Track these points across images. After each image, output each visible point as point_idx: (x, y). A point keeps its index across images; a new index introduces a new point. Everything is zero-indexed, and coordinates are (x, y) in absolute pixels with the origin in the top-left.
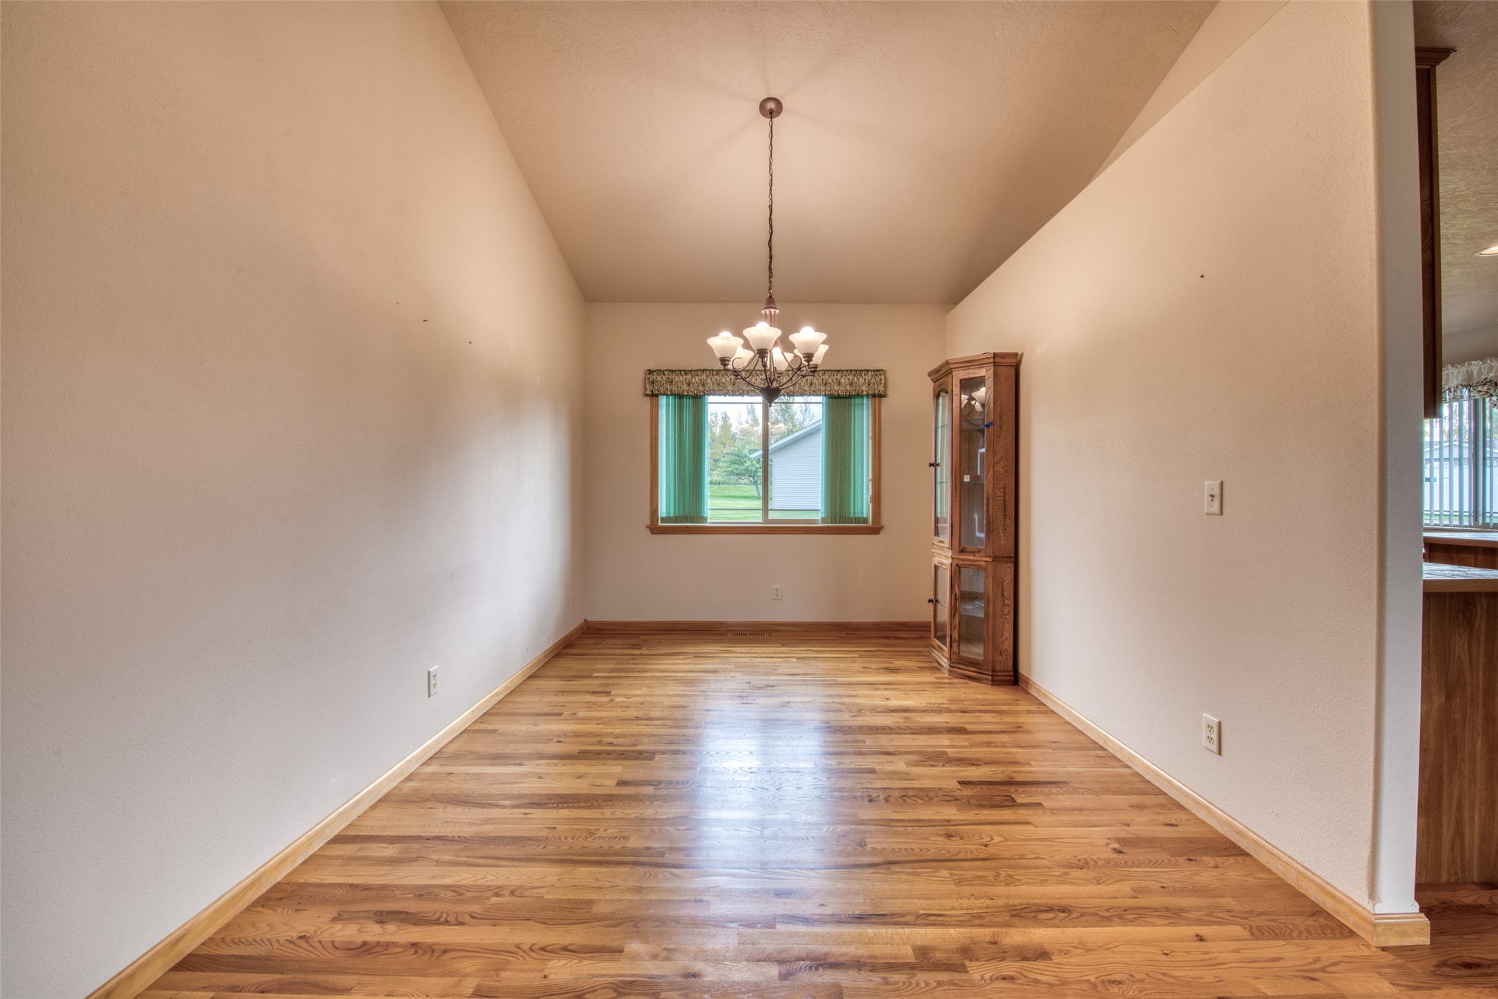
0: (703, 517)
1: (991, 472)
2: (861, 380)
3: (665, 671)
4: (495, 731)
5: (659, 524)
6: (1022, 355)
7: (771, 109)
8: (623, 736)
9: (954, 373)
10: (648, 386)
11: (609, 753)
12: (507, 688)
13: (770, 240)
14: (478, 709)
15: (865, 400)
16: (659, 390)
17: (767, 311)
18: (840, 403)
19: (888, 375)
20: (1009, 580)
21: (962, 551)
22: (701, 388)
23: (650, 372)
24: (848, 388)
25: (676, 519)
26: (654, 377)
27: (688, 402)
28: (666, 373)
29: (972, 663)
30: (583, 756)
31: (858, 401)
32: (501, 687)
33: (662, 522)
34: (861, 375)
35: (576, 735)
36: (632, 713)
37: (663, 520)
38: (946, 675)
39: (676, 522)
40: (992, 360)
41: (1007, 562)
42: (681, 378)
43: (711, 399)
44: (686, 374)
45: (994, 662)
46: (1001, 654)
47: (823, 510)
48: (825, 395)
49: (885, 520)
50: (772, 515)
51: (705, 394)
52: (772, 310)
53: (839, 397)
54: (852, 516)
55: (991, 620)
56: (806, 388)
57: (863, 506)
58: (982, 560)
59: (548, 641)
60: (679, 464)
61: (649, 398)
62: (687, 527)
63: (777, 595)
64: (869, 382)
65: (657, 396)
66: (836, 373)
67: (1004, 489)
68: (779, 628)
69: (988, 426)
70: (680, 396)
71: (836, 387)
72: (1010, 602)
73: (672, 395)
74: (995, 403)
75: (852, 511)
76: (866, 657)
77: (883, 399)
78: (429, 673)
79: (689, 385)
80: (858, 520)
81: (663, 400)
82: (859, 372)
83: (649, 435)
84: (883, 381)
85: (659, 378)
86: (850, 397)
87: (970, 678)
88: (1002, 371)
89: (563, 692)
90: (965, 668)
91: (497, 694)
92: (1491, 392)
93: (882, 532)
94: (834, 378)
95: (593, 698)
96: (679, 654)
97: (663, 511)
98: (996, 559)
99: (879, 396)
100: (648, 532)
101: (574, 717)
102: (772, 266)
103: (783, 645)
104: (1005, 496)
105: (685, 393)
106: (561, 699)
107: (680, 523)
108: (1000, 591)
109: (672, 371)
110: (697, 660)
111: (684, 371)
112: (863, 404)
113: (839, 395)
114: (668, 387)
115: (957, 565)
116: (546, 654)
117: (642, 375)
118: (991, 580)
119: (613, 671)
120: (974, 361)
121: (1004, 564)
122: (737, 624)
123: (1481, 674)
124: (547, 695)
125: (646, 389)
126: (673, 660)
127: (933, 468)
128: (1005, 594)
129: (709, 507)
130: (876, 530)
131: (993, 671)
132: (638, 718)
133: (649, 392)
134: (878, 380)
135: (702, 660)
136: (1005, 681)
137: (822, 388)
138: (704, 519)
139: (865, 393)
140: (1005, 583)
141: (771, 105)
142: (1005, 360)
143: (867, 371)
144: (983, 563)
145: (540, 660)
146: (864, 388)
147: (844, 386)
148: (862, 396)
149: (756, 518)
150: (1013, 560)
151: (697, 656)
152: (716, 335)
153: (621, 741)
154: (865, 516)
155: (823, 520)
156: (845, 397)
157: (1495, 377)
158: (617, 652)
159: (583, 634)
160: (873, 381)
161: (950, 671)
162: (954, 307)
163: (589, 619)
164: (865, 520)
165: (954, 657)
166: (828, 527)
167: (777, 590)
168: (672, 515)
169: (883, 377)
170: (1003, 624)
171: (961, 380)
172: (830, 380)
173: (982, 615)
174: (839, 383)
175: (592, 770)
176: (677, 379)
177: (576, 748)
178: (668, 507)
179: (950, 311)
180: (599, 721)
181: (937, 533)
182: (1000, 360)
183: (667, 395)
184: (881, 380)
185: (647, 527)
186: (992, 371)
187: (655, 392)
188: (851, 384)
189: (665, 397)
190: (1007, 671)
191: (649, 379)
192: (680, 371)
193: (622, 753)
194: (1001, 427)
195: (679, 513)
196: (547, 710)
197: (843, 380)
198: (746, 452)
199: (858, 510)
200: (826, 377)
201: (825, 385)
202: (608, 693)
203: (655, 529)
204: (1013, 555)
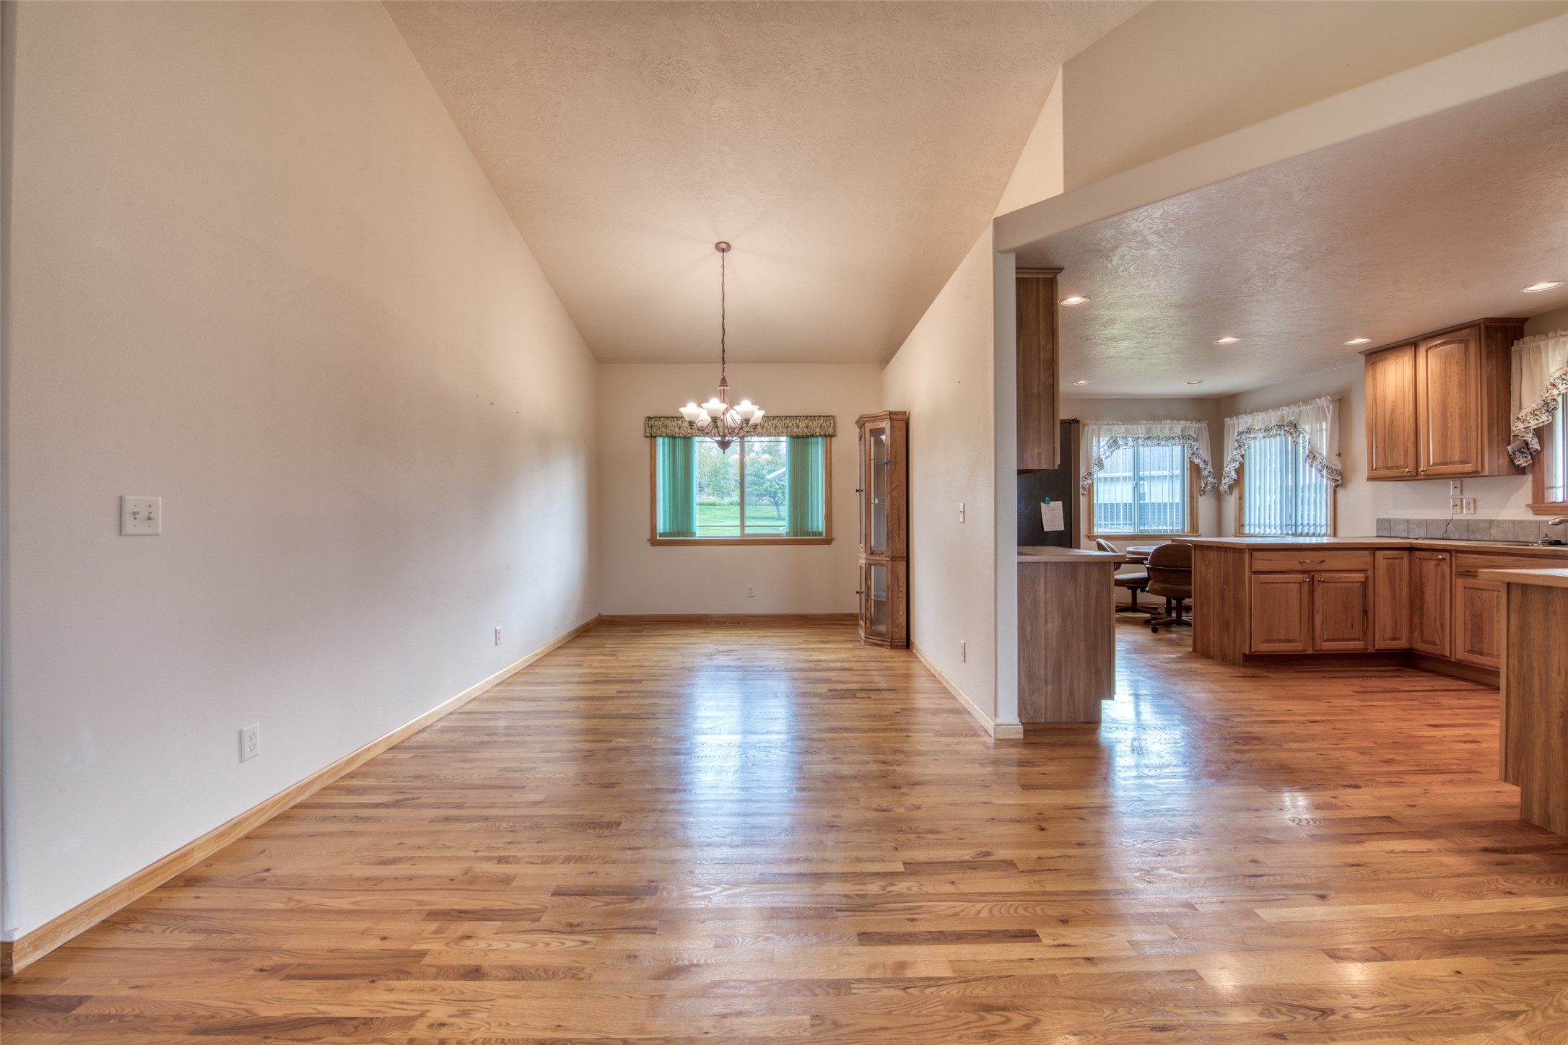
0: (692, 533)
1: (889, 496)
2: (815, 424)
3: (658, 644)
4: (537, 673)
5: (658, 538)
6: (910, 412)
7: (723, 248)
8: (623, 674)
9: (866, 425)
10: (647, 430)
11: (612, 681)
12: (542, 652)
13: (723, 338)
14: (525, 661)
15: (820, 439)
16: (656, 433)
17: (721, 388)
18: (800, 441)
19: (837, 419)
20: (903, 573)
21: (872, 553)
22: (689, 431)
23: (649, 418)
24: (805, 430)
25: (671, 534)
26: (652, 423)
27: (680, 442)
28: (662, 419)
29: (879, 634)
30: (596, 682)
31: (814, 440)
32: (539, 649)
33: (660, 537)
34: (815, 420)
35: (591, 674)
36: (631, 664)
37: (661, 535)
38: (863, 644)
39: (671, 536)
40: (888, 417)
41: (901, 561)
42: (674, 424)
43: (697, 439)
44: (677, 420)
45: (892, 633)
46: (897, 626)
47: (787, 526)
48: (787, 436)
49: (835, 534)
50: (748, 531)
51: (692, 436)
52: (725, 388)
53: (798, 437)
54: (810, 530)
55: (890, 603)
56: (772, 430)
57: (818, 523)
58: (884, 559)
59: (571, 625)
60: (673, 492)
61: (648, 439)
62: (679, 540)
63: (751, 593)
64: (821, 425)
65: (655, 437)
66: (795, 418)
67: (899, 508)
68: (751, 619)
69: (887, 463)
70: (674, 438)
71: (795, 430)
72: (904, 589)
73: (666, 436)
74: (891, 447)
75: (810, 526)
76: (810, 635)
77: (833, 439)
78: (496, 630)
79: (679, 428)
80: (815, 534)
81: (660, 440)
82: (813, 417)
83: (649, 468)
84: (832, 425)
85: (656, 423)
86: (807, 437)
87: (877, 645)
88: (896, 424)
89: (583, 655)
90: (876, 639)
91: (536, 655)
92: (1291, 431)
93: (834, 543)
94: (794, 423)
95: (604, 658)
96: (671, 635)
97: (660, 528)
98: (893, 559)
99: (829, 436)
100: (649, 544)
101: (590, 666)
102: (725, 357)
103: (751, 629)
104: (899, 513)
105: (677, 435)
106: (581, 658)
107: (674, 537)
108: (896, 583)
109: (667, 418)
110: (683, 638)
111: (676, 417)
112: (818, 442)
113: (797, 435)
114: (663, 430)
115: (869, 564)
116: (571, 634)
117: (643, 421)
118: (890, 574)
119: (620, 644)
120: (878, 416)
121: (899, 562)
122: (720, 616)
123: (1082, 607)
124: (571, 656)
125: (646, 432)
126: (665, 638)
127: (858, 493)
128: (900, 583)
129: (698, 524)
130: (828, 541)
131: (892, 639)
132: (634, 666)
133: (648, 435)
134: (828, 423)
135: (687, 638)
136: (900, 646)
137: (785, 430)
138: (693, 534)
139: (818, 434)
140: (900, 576)
141: (724, 246)
142: (898, 417)
143: (820, 416)
144: (885, 562)
145: (566, 637)
146: (817, 430)
147: (802, 428)
148: (817, 437)
149: (735, 533)
150: (905, 559)
151: (683, 636)
152: (685, 406)
153: (621, 676)
154: (820, 530)
155: (788, 534)
156: (803, 437)
157: (1295, 420)
158: (624, 634)
159: (598, 624)
160: (824, 424)
161: (865, 641)
162: (886, 366)
163: (602, 614)
164: (820, 534)
165: (868, 631)
166: (791, 539)
167: (751, 589)
168: (668, 531)
169: (832, 422)
170: (899, 605)
171: (870, 430)
172: (791, 424)
173: (885, 600)
174: (798, 427)
175: (601, 687)
176: (670, 424)
177: (592, 679)
178: (665, 524)
179: (885, 368)
180: (607, 668)
181: (860, 543)
182: (894, 417)
183: (663, 437)
184: (830, 423)
185: (648, 540)
186: (889, 424)
187: (653, 435)
188: (807, 427)
189: (661, 438)
190: (902, 639)
191: (648, 424)
192: (673, 418)
193: (622, 681)
194: (896, 464)
195: (673, 529)
196: (571, 663)
197: (800, 424)
198: (765, 472)
199: (815, 525)
200: (787, 421)
201: (787, 428)
202: (615, 655)
203: (654, 542)
204: (905, 555)
